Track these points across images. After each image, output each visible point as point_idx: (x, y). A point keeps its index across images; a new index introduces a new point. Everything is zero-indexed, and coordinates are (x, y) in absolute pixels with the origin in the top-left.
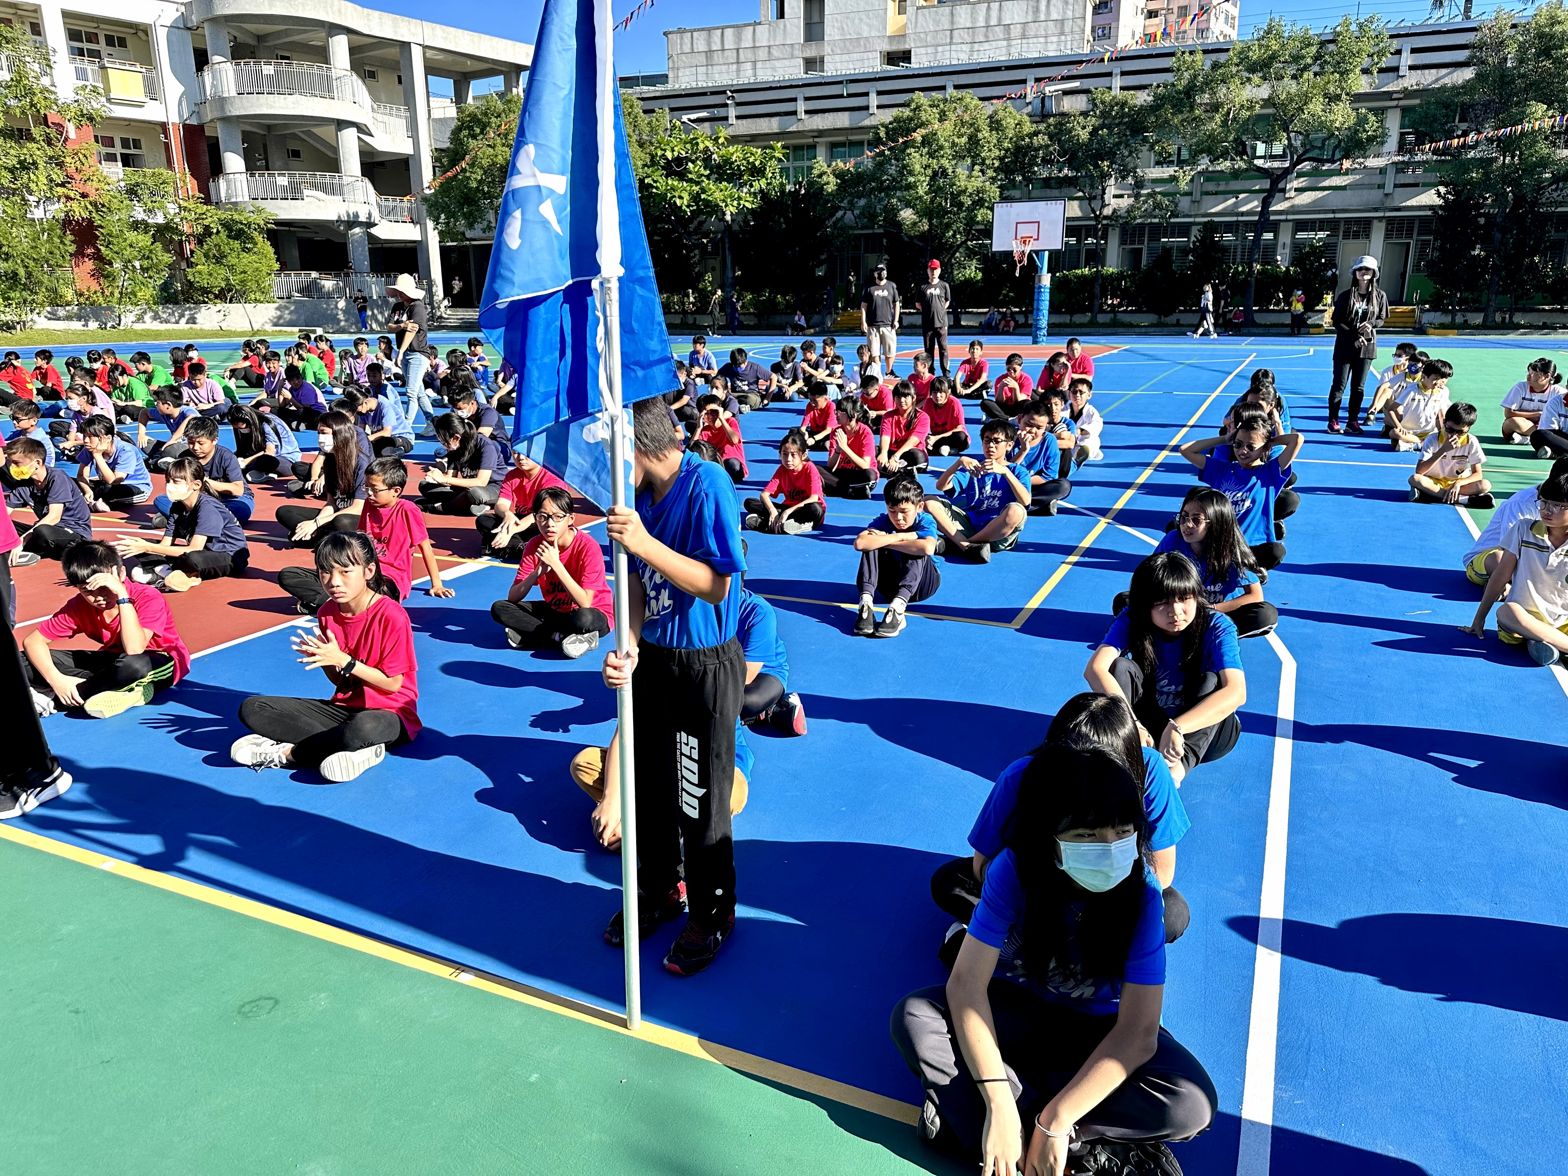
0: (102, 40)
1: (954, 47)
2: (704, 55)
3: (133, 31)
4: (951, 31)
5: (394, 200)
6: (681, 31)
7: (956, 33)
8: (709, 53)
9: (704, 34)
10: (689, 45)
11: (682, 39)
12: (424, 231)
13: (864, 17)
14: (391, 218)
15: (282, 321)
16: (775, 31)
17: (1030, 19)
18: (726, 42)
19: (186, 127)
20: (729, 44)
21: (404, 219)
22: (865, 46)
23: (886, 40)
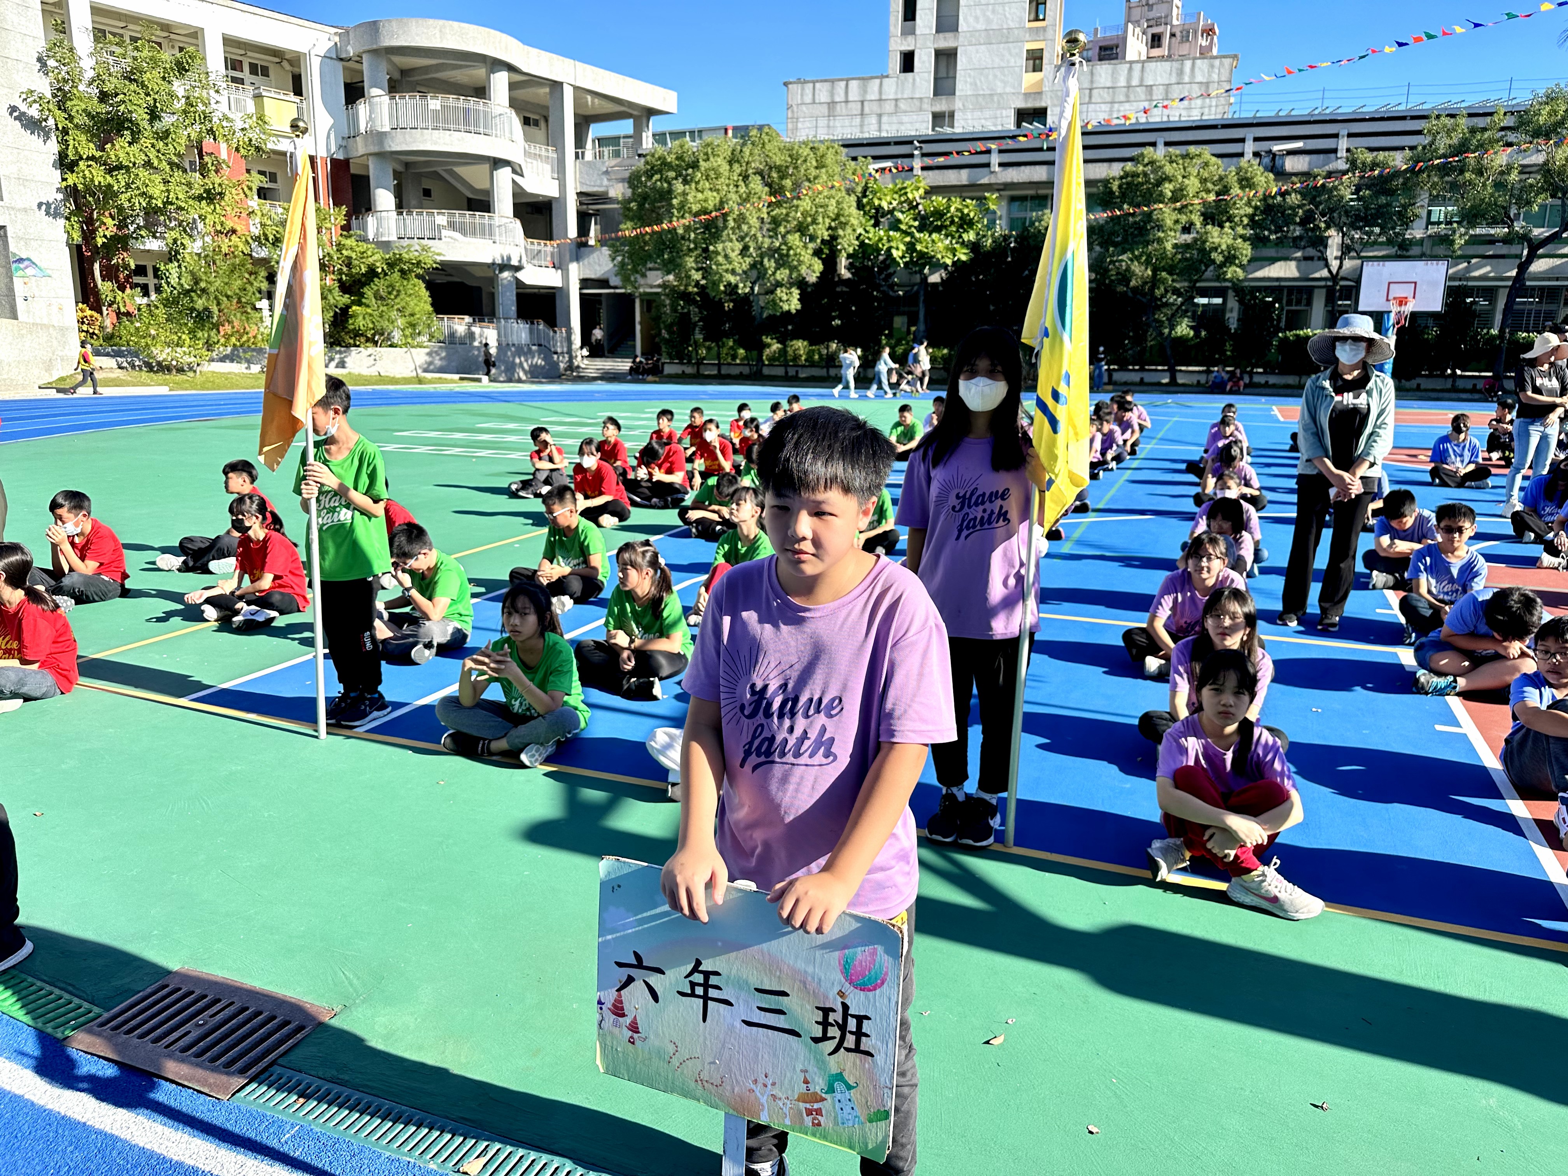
0: (246, 68)
1: (1092, 107)
2: (826, 106)
3: (278, 60)
4: (1091, 90)
5: (539, 244)
6: (801, 82)
7: (1095, 92)
8: (832, 104)
9: (827, 85)
10: (810, 96)
11: (803, 89)
12: (566, 278)
13: (998, 74)
14: (536, 262)
15: (432, 367)
16: (903, 84)
18: (850, 94)
19: (334, 162)
20: (854, 95)
21: (548, 264)
22: (999, 102)
23: (1021, 97)
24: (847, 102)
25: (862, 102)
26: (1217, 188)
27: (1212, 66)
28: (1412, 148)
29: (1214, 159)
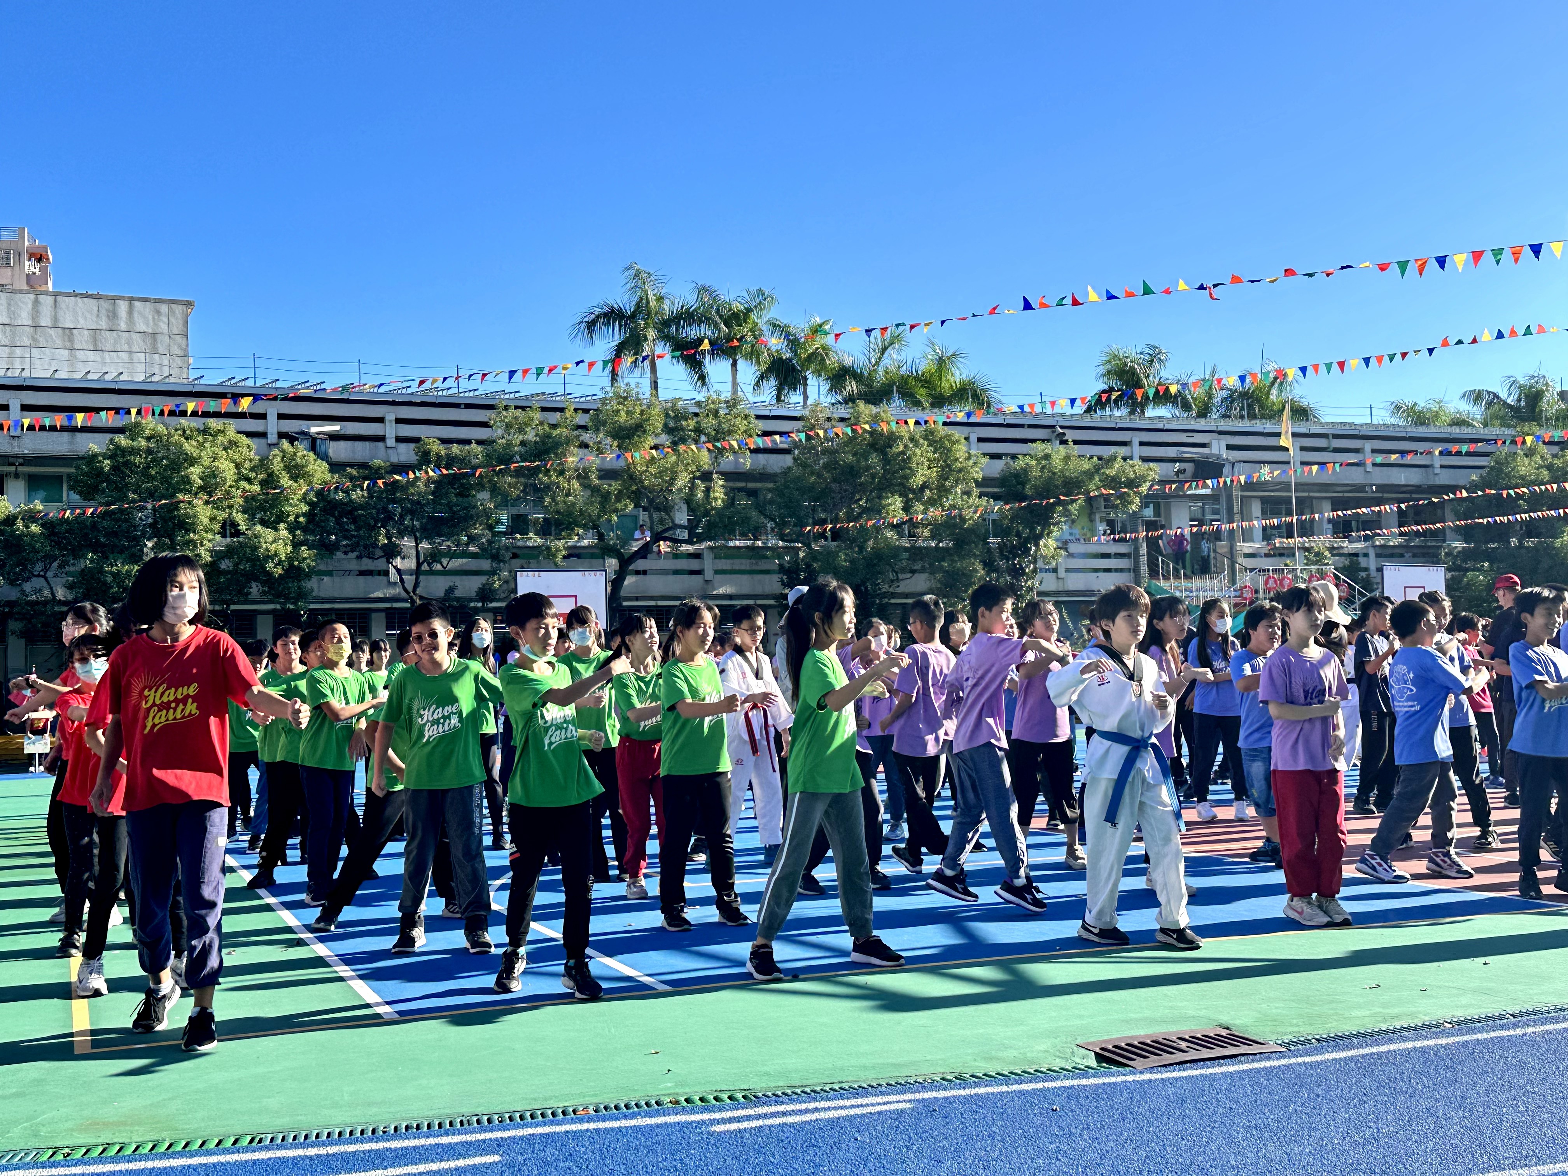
17: (104, 324)
26: (260, 477)
27: (158, 312)
28: (479, 442)
29: (244, 437)
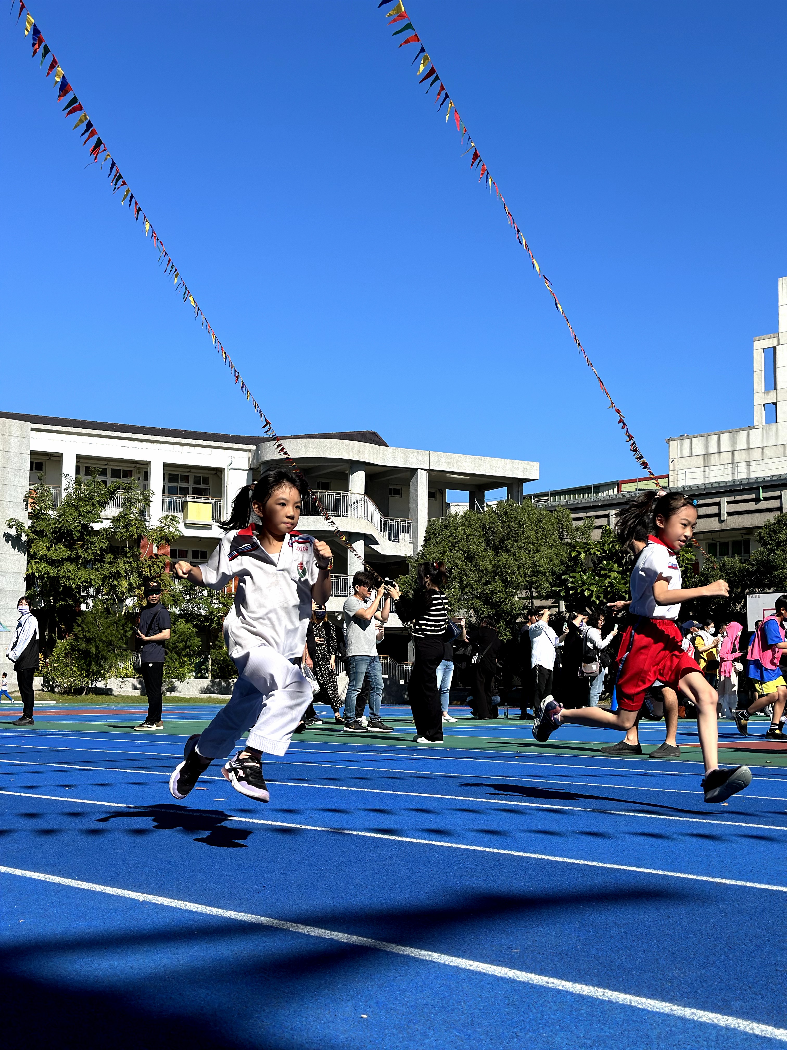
0: (191, 480)
2: (702, 458)
6: (681, 438)
9: (702, 440)
10: (688, 450)
16: (768, 433)
18: (722, 446)
20: (725, 446)
24: (719, 453)
25: (733, 452)
